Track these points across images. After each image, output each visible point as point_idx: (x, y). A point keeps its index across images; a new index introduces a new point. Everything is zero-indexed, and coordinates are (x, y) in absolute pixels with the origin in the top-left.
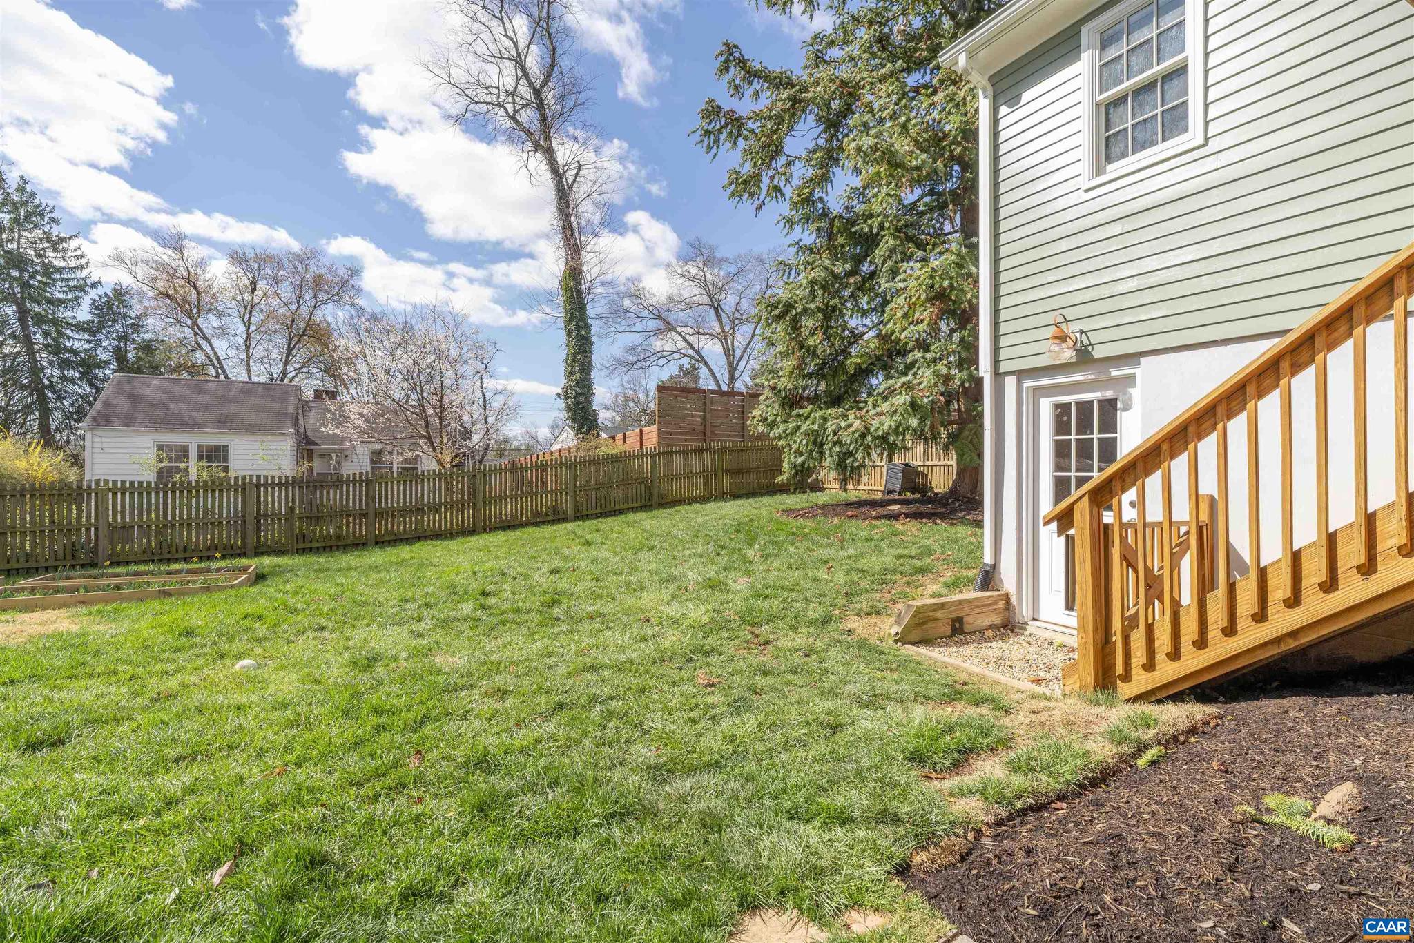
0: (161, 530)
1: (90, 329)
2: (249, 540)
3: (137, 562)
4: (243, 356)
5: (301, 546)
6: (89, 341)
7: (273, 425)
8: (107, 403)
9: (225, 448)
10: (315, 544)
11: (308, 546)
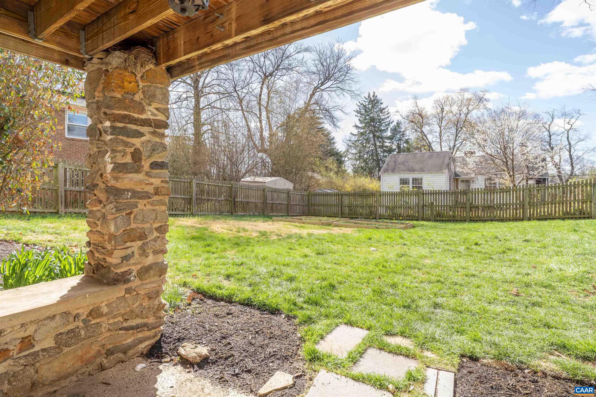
0: (394, 208)
1: (391, 138)
2: (420, 215)
3: (386, 219)
4: (438, 140)
5: (439, 219)
6: (390, 143)
7: (439, 169)
8: (387, 165)
9: (421, 179)
10: (444, 219)
11: (441, 219)
